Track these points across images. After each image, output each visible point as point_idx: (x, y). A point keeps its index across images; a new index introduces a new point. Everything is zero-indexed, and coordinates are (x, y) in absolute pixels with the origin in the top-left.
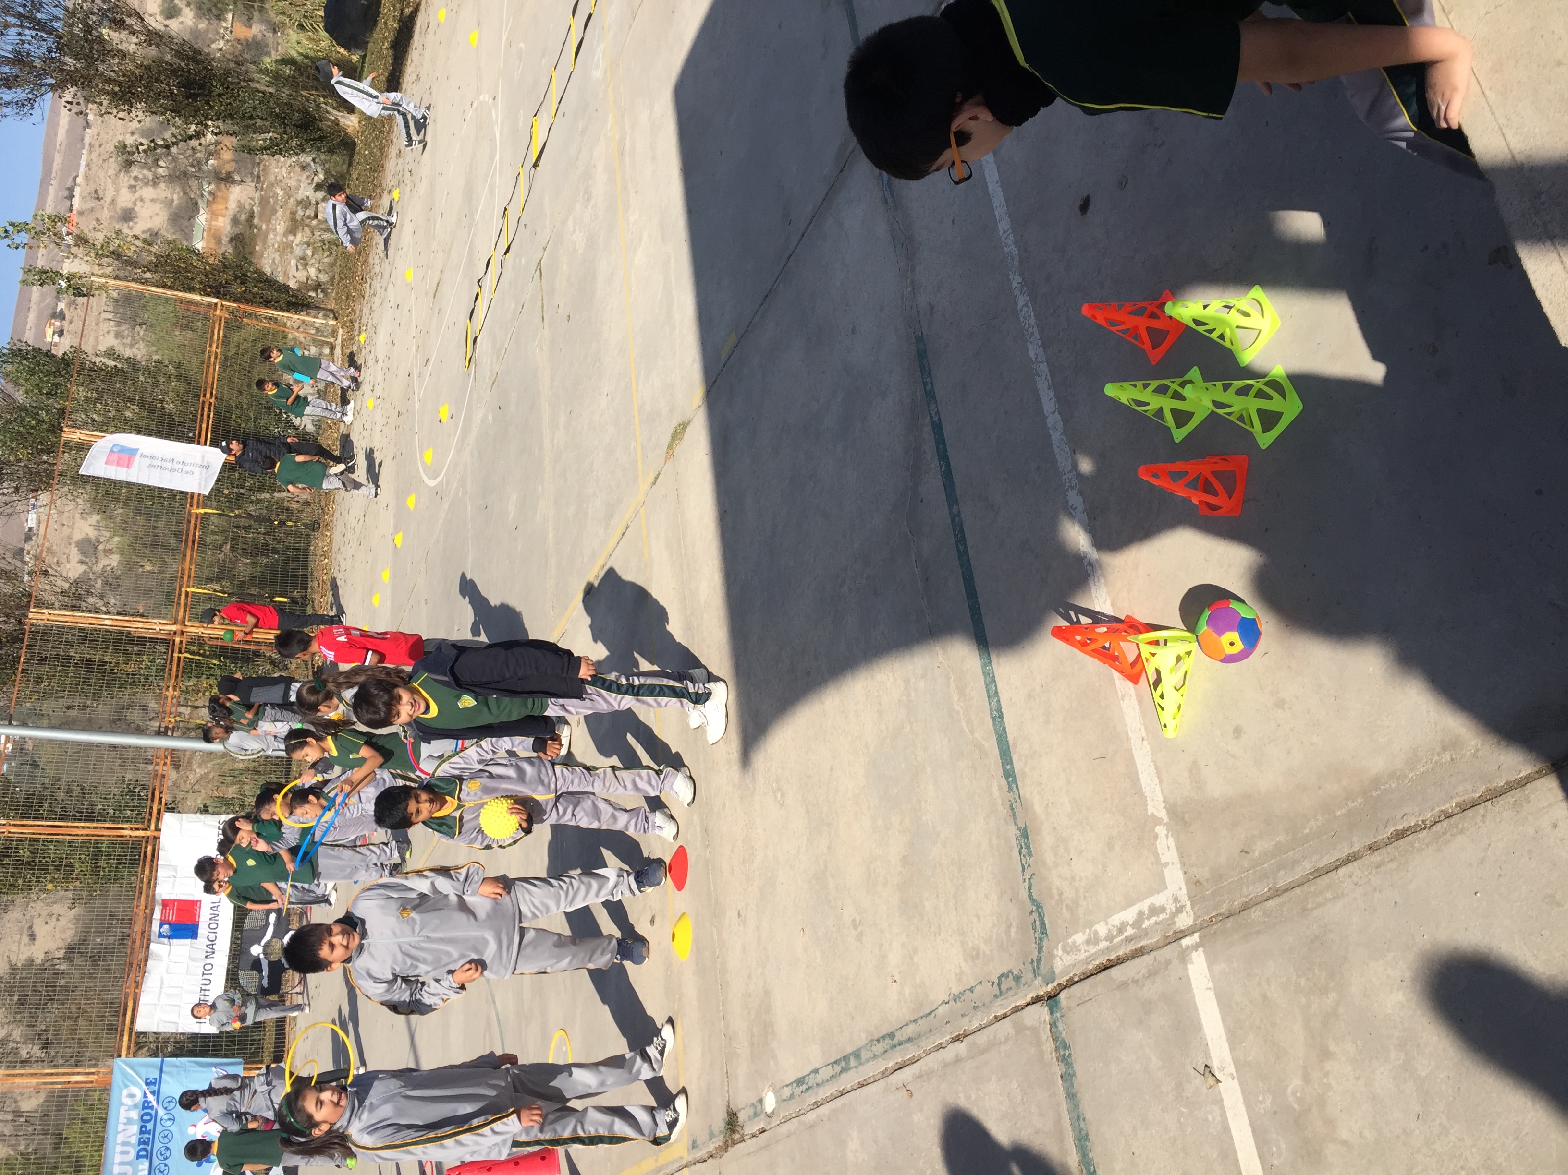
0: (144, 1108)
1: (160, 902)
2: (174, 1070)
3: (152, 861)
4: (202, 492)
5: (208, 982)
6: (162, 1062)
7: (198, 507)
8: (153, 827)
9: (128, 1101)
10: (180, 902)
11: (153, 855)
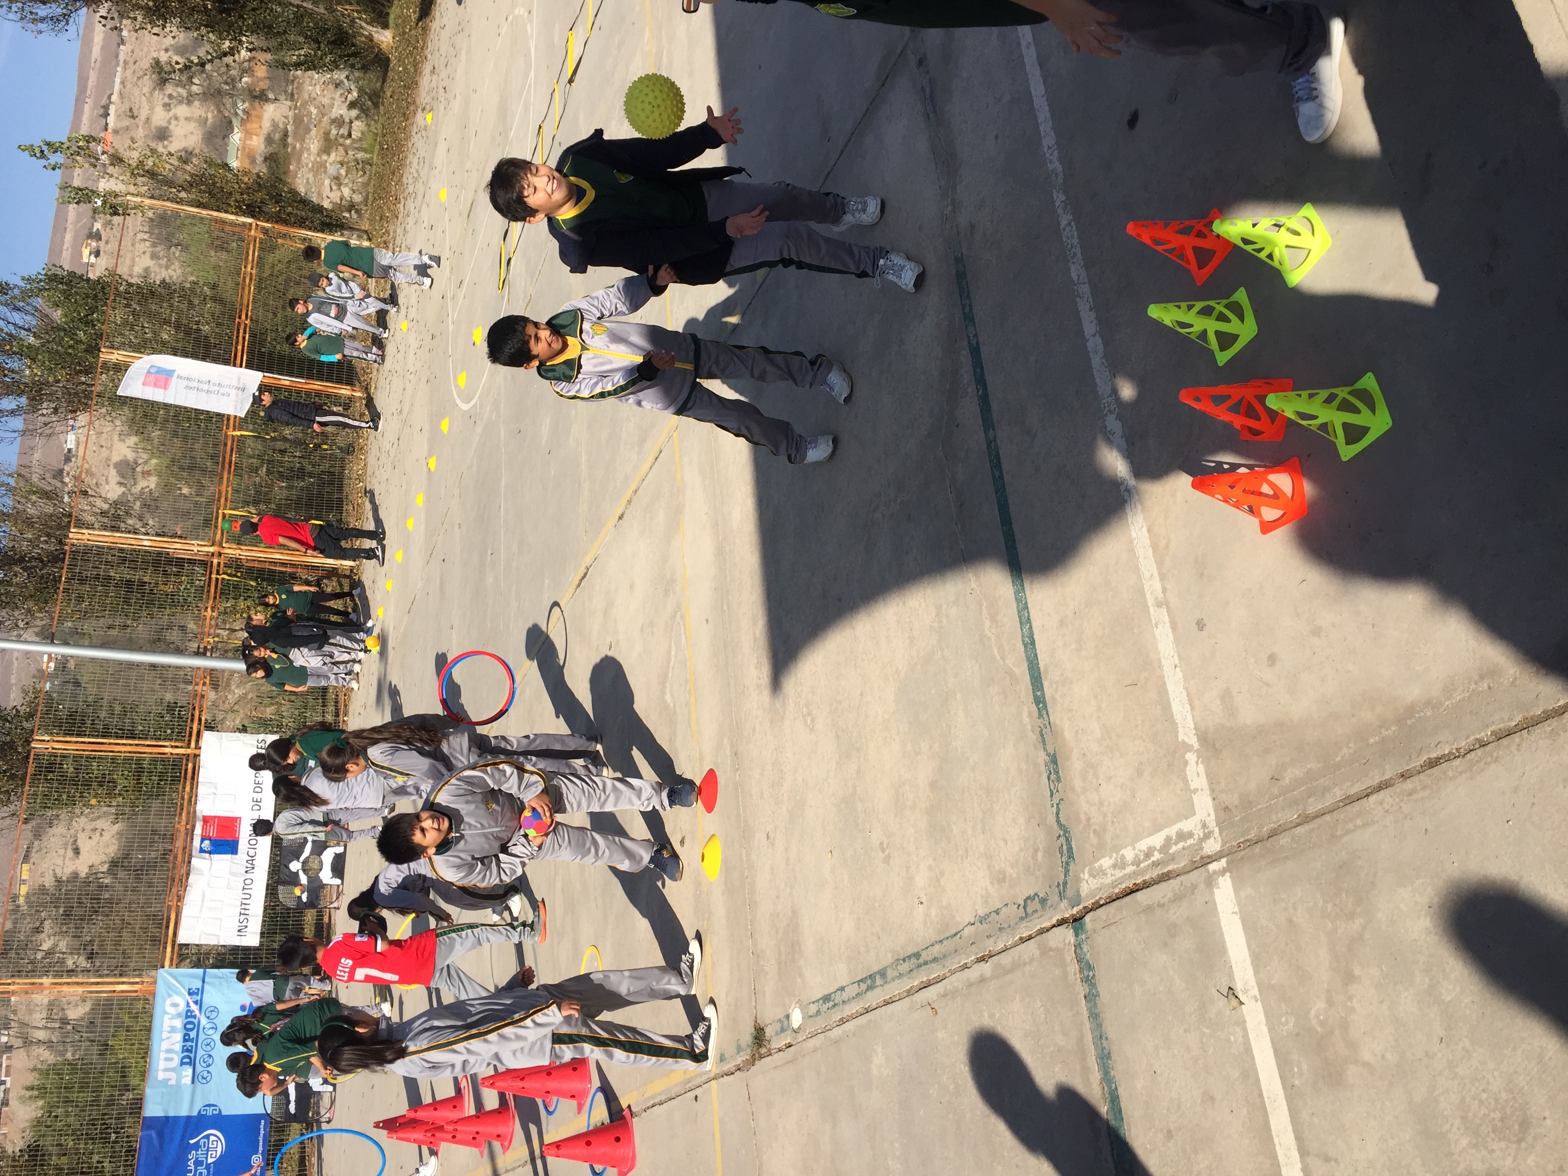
0: (187, 1017)
1: (201, 818)
2: (216, 981)
3: (193, 778)
4: (238, 415)
5: (248, 896)
6: (205, 972)
7: (234, 430)
8: (193, 745)
9: (172, 1011)
10: (220, 818)
11: (194, 773)
